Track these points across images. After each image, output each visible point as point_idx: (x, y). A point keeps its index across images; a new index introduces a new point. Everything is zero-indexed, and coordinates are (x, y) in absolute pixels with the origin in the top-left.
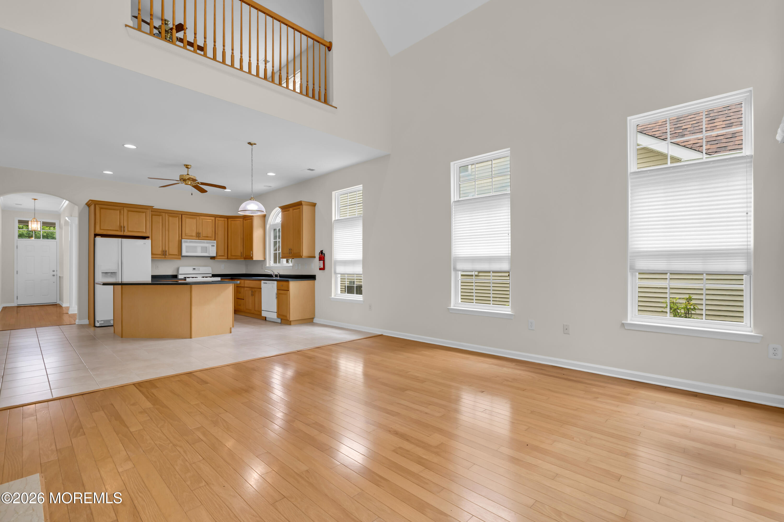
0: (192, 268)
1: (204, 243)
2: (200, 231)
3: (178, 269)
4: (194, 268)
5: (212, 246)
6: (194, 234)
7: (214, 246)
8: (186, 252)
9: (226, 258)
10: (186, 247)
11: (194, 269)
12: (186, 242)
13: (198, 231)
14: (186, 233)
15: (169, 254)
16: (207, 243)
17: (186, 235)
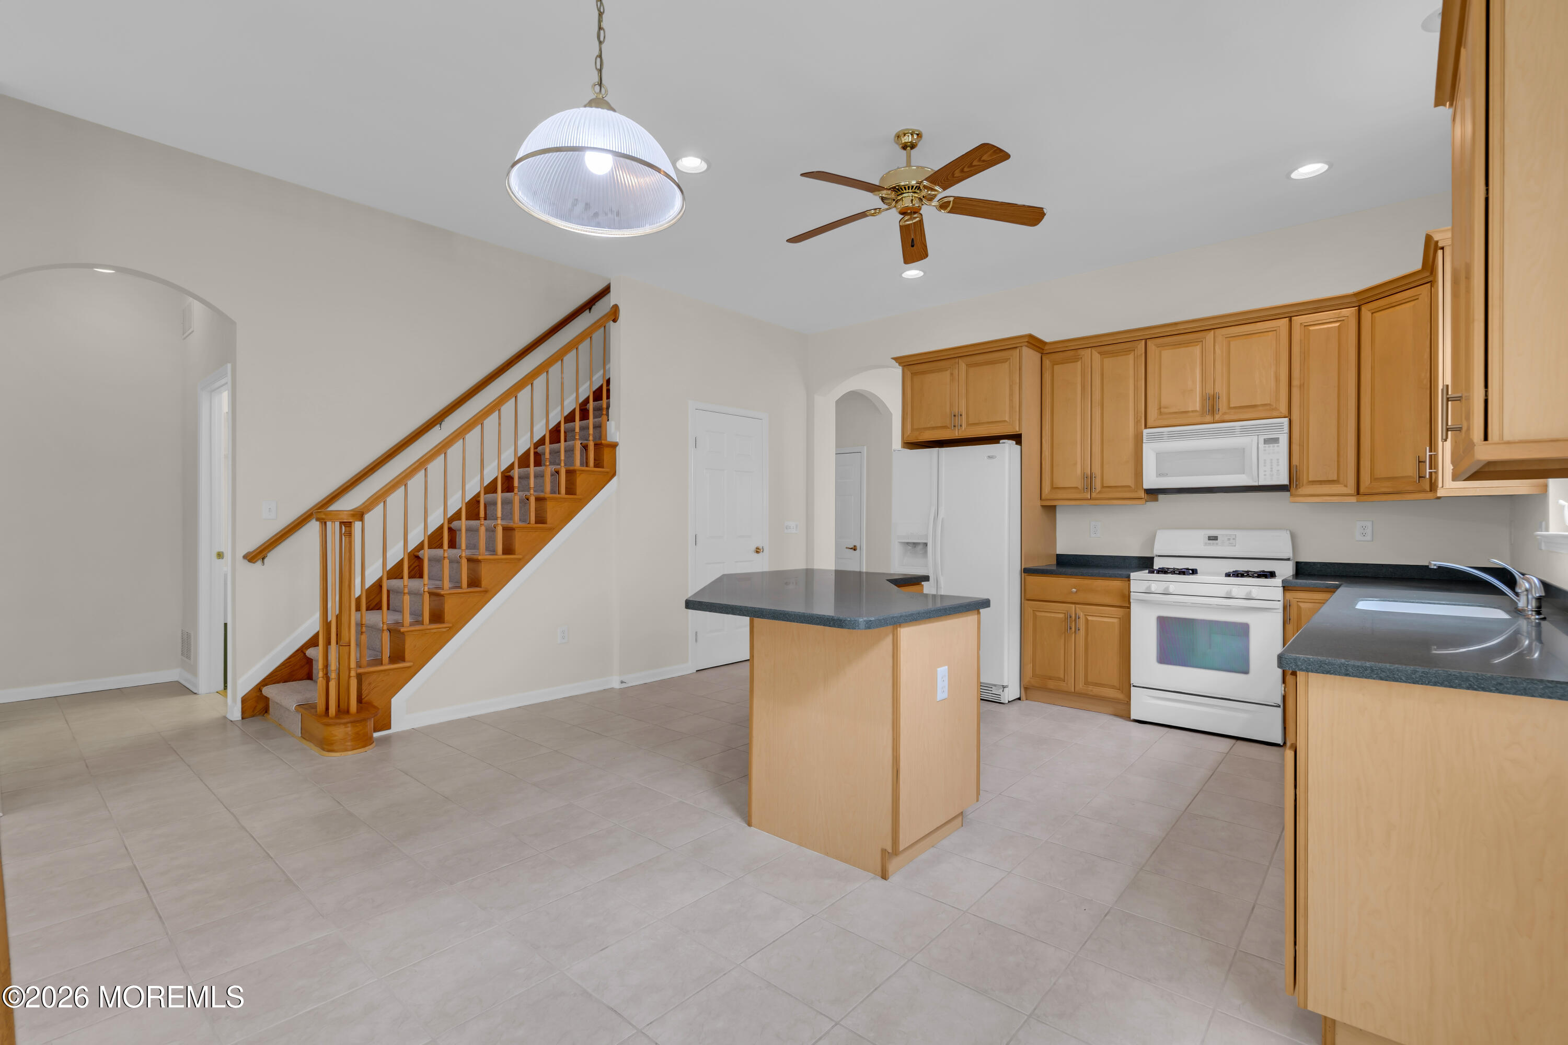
0: (1203, 534)
1: (1230, 433)
2: (1220, 389)
3: (1152, 540)
4: (1213, 533)
5: (1267, 441)
6: (1195, 404)
7: (1276, 440)
8: (1159, 475)
9: (1351, 489)
10: (1159, 456)
11: (1213, 538)
12: (1159, 438)
13: (1210, 391)
14: (1163, 403)
15: (1103, 487)
16: (1245, 431)
17: (1161, 413)
